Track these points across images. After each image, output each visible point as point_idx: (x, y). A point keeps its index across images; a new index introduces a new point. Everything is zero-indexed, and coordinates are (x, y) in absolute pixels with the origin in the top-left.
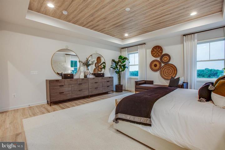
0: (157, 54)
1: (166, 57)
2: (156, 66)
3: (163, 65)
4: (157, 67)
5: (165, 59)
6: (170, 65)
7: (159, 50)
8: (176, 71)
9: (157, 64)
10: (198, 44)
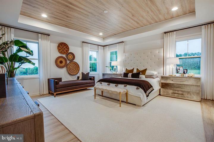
0: (63, 51)
1: (70, 55)
2: (61, 62)
3: (68, 62)
4: (63, 64)
5: (70, 57)
6: (74, 63)
7: (65, 47)
8: (78, 68)
9: (62, 61)
10: (90, 51)
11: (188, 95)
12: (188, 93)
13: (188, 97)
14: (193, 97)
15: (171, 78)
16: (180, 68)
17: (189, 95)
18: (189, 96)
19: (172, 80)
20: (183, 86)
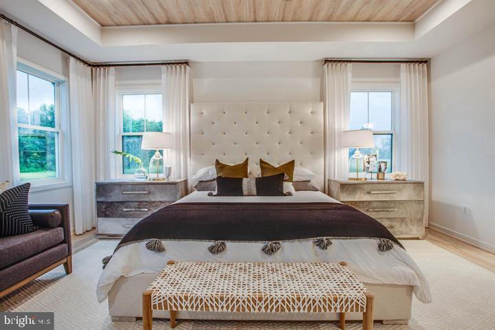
11: (401, 226)
12: (403, 220)
13: (401, 233)
14: (411, 230)
15: (366, 186)
16: (370, 159)
17: (404, 225)
18: (403, 229)
19: (369, 193)
20: (392, 205)
